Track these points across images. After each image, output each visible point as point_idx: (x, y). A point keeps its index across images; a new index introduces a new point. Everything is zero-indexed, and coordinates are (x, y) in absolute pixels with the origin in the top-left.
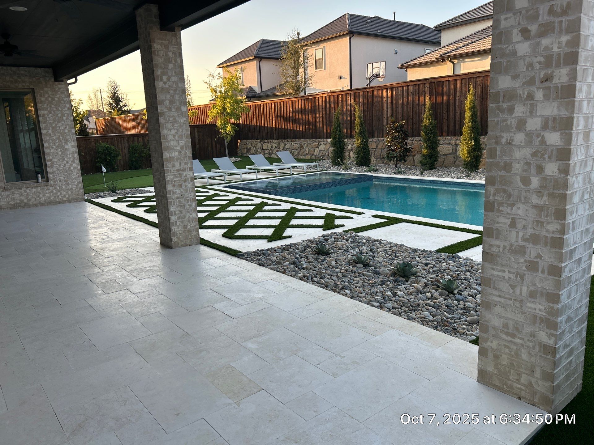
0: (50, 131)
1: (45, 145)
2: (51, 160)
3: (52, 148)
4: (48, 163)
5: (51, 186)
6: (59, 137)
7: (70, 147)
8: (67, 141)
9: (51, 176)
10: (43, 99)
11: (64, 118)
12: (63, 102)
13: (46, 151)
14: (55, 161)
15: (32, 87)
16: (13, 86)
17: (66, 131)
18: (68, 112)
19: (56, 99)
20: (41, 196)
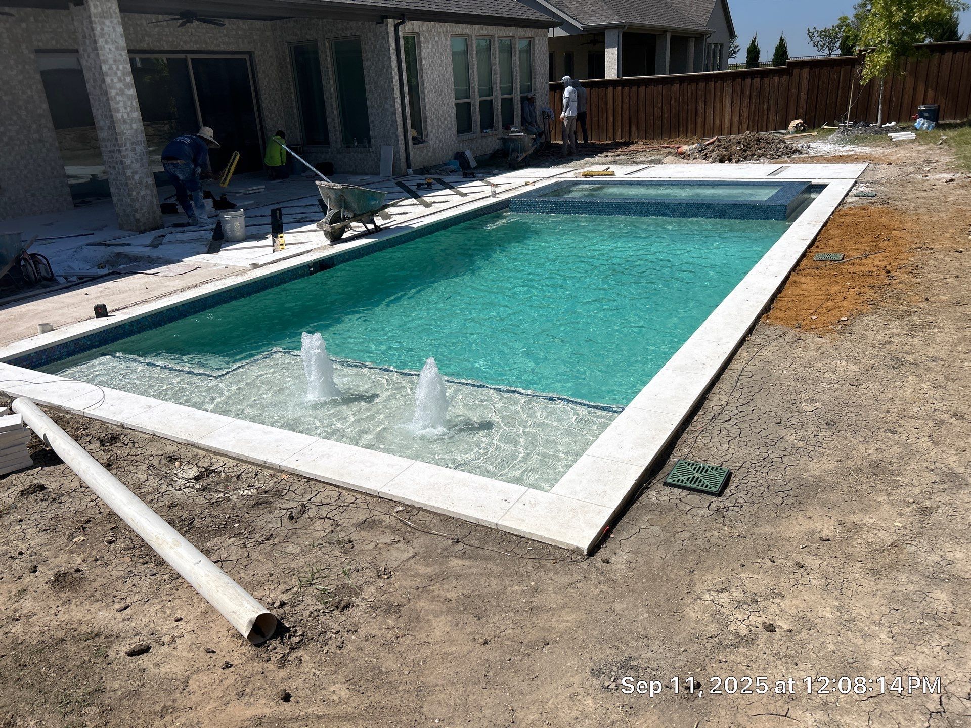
0: (373, 88)
1: (369, 103)
2: (373, 121)
3: (374, 107)
4: (371, 126)
5: (373, 152)
6: (380, 95)
7: (389, 106)
8: (387, 98)
9: (373, 140)
10: (367, 47)
11: (385, 70)
12: (383, 49)
13: (369, 110)
14: (377, 123)
15: (358, 33)
16: (343, 35)
17: (386, 86)
18: (387, 63)
19: (378, 46)
20: (365, 163)
